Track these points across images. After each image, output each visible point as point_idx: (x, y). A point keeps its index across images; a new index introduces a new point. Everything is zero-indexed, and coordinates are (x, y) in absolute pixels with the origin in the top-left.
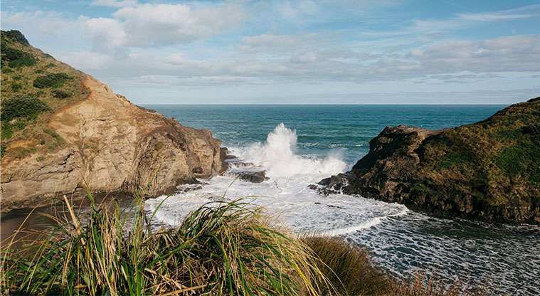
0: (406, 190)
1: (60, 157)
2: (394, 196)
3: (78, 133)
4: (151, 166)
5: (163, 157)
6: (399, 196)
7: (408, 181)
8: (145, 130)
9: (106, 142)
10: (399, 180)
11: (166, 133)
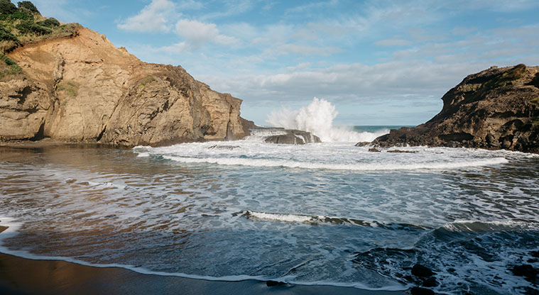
0: (522, 128)
1: (11, 87)
2: (501, 140)
3: (52, 72)
4: (133, 103)
5: (149, 91)
6: (511, 138)
7: (526, 115)
8: (140, 75)
9: (88, 85)
10: (510, 114)
11: (165, 78)
